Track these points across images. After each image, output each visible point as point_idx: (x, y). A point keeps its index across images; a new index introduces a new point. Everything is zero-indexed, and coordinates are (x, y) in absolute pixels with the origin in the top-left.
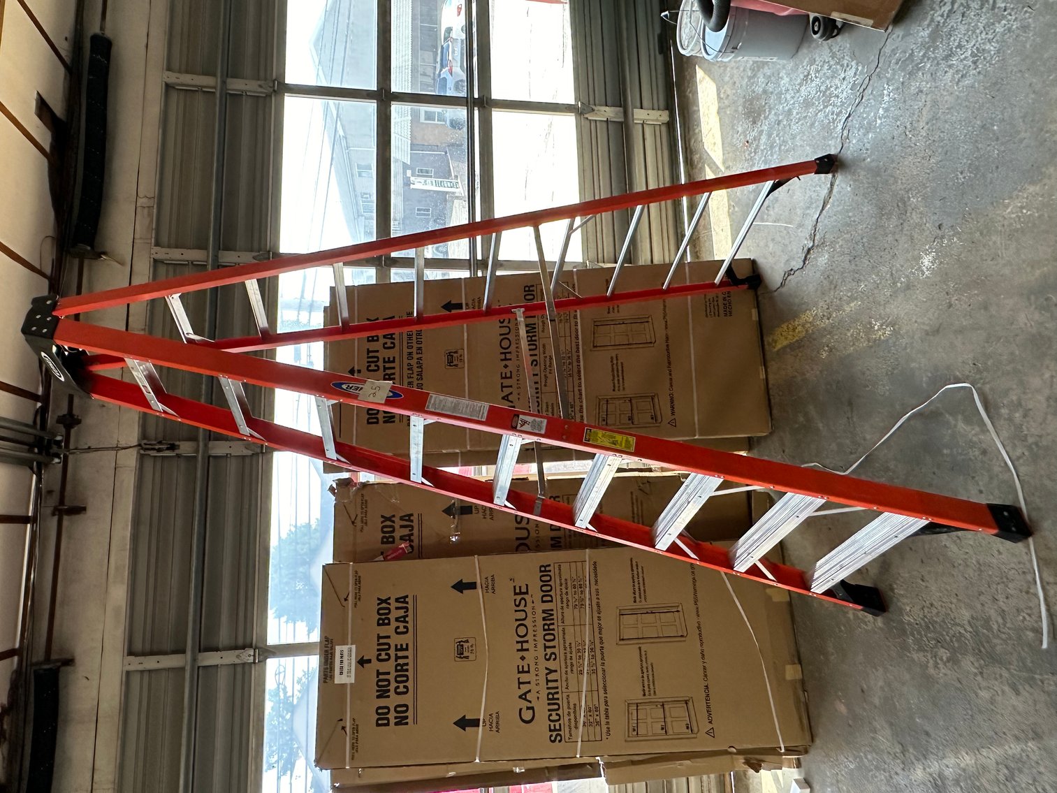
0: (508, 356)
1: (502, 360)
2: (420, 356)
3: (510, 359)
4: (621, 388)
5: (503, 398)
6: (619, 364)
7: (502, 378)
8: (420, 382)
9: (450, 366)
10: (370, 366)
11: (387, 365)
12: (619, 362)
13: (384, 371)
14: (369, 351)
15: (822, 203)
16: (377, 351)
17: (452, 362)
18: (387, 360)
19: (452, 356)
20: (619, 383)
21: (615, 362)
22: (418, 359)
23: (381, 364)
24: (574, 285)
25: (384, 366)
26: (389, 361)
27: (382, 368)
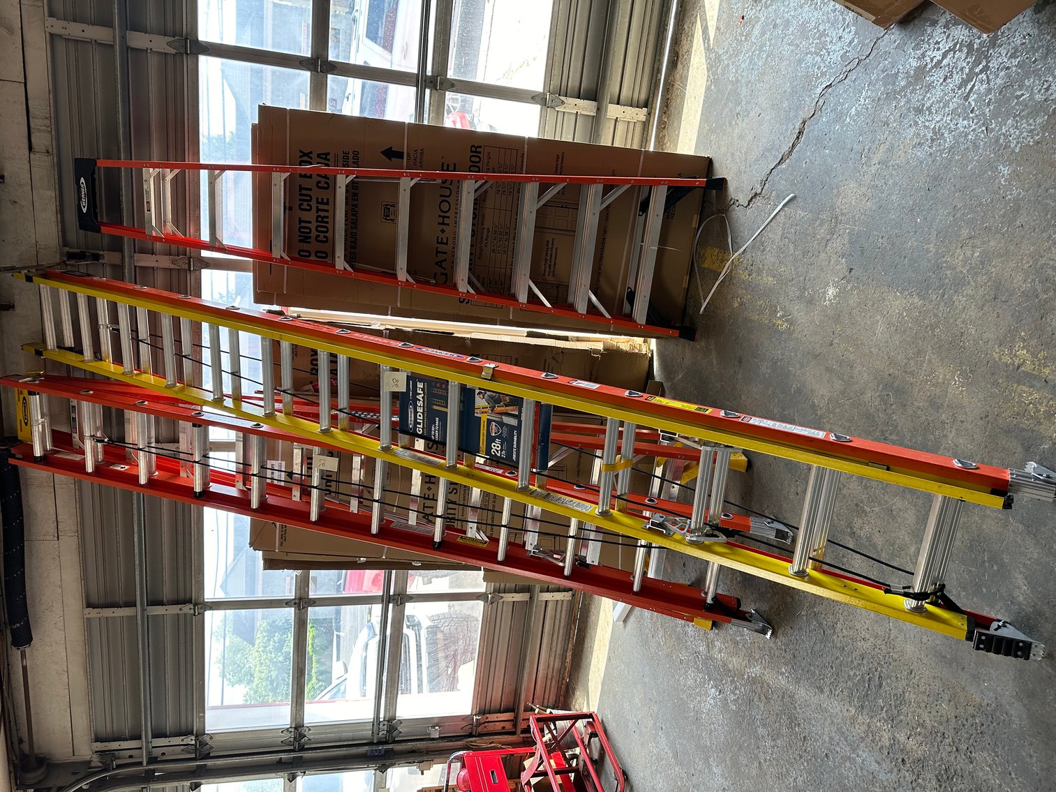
0: (446, 221)
1: (439, 223)
2: (355, 203)
3: (448, 225)
4: (551, 274)
5: (437, 263)
6: (554, 250)
7: (438, 243)
8: (354, 231)
9: (386, 219)
10: (302, 204)
11: (321, 207)
12: (554, 247)
13: (317, 213)
14: (301, 188)
15: (780, 158)
16: (310, 190)
17: (389, 216)
18: (320, 200)
19: (389, 209)
20: (550, 268)
21: (550, 246)
22: (353, 205)
23: (314, 204)
24: (523, 154)
25: (317, 207)
26: (322, 203)
27: (314, 209)
